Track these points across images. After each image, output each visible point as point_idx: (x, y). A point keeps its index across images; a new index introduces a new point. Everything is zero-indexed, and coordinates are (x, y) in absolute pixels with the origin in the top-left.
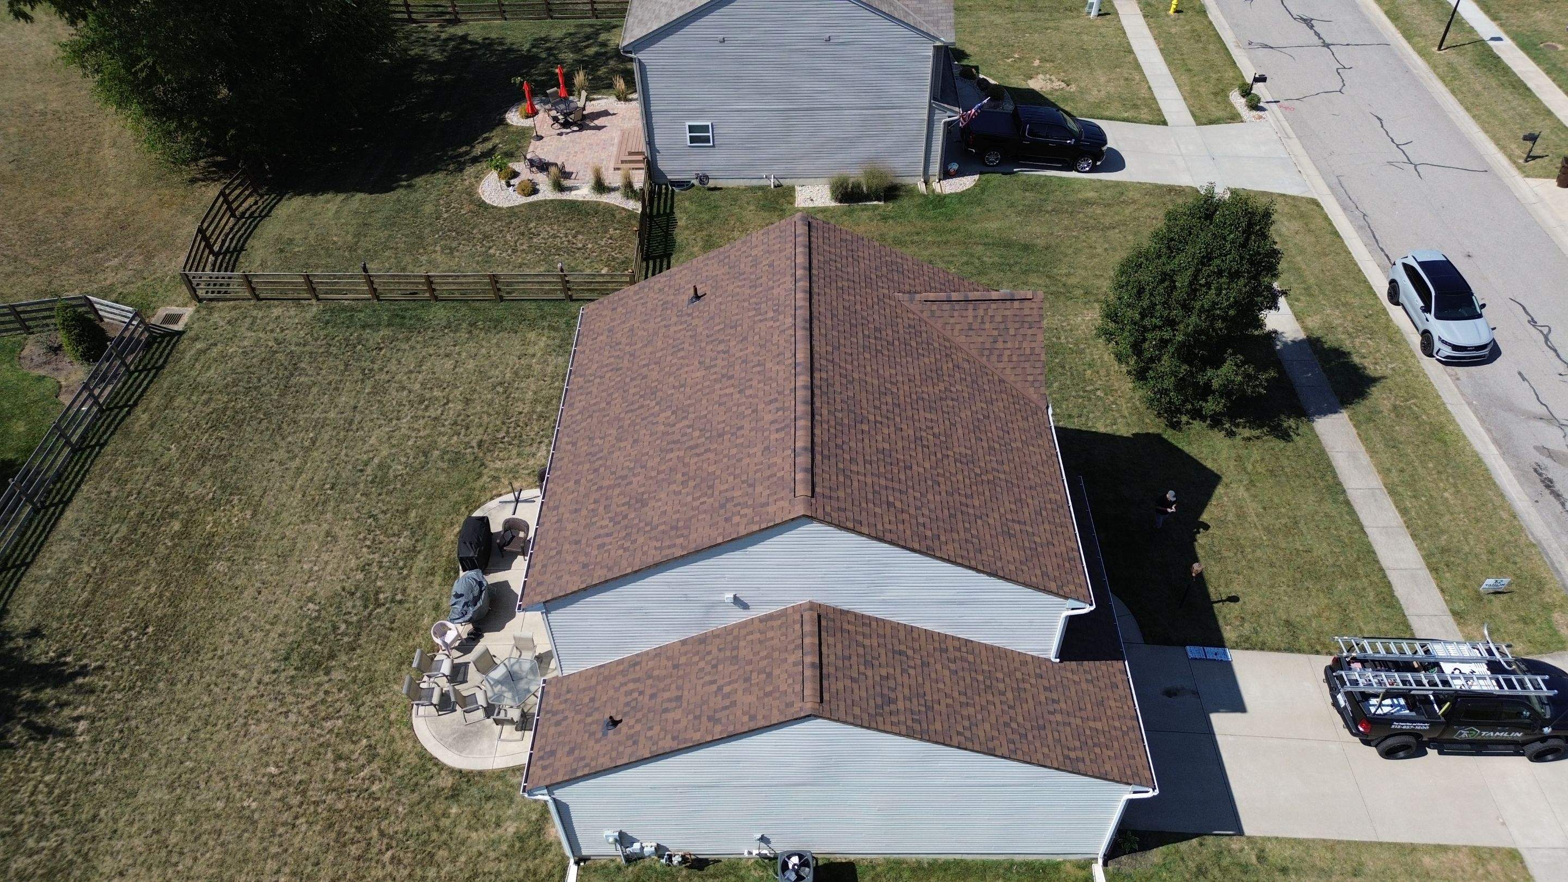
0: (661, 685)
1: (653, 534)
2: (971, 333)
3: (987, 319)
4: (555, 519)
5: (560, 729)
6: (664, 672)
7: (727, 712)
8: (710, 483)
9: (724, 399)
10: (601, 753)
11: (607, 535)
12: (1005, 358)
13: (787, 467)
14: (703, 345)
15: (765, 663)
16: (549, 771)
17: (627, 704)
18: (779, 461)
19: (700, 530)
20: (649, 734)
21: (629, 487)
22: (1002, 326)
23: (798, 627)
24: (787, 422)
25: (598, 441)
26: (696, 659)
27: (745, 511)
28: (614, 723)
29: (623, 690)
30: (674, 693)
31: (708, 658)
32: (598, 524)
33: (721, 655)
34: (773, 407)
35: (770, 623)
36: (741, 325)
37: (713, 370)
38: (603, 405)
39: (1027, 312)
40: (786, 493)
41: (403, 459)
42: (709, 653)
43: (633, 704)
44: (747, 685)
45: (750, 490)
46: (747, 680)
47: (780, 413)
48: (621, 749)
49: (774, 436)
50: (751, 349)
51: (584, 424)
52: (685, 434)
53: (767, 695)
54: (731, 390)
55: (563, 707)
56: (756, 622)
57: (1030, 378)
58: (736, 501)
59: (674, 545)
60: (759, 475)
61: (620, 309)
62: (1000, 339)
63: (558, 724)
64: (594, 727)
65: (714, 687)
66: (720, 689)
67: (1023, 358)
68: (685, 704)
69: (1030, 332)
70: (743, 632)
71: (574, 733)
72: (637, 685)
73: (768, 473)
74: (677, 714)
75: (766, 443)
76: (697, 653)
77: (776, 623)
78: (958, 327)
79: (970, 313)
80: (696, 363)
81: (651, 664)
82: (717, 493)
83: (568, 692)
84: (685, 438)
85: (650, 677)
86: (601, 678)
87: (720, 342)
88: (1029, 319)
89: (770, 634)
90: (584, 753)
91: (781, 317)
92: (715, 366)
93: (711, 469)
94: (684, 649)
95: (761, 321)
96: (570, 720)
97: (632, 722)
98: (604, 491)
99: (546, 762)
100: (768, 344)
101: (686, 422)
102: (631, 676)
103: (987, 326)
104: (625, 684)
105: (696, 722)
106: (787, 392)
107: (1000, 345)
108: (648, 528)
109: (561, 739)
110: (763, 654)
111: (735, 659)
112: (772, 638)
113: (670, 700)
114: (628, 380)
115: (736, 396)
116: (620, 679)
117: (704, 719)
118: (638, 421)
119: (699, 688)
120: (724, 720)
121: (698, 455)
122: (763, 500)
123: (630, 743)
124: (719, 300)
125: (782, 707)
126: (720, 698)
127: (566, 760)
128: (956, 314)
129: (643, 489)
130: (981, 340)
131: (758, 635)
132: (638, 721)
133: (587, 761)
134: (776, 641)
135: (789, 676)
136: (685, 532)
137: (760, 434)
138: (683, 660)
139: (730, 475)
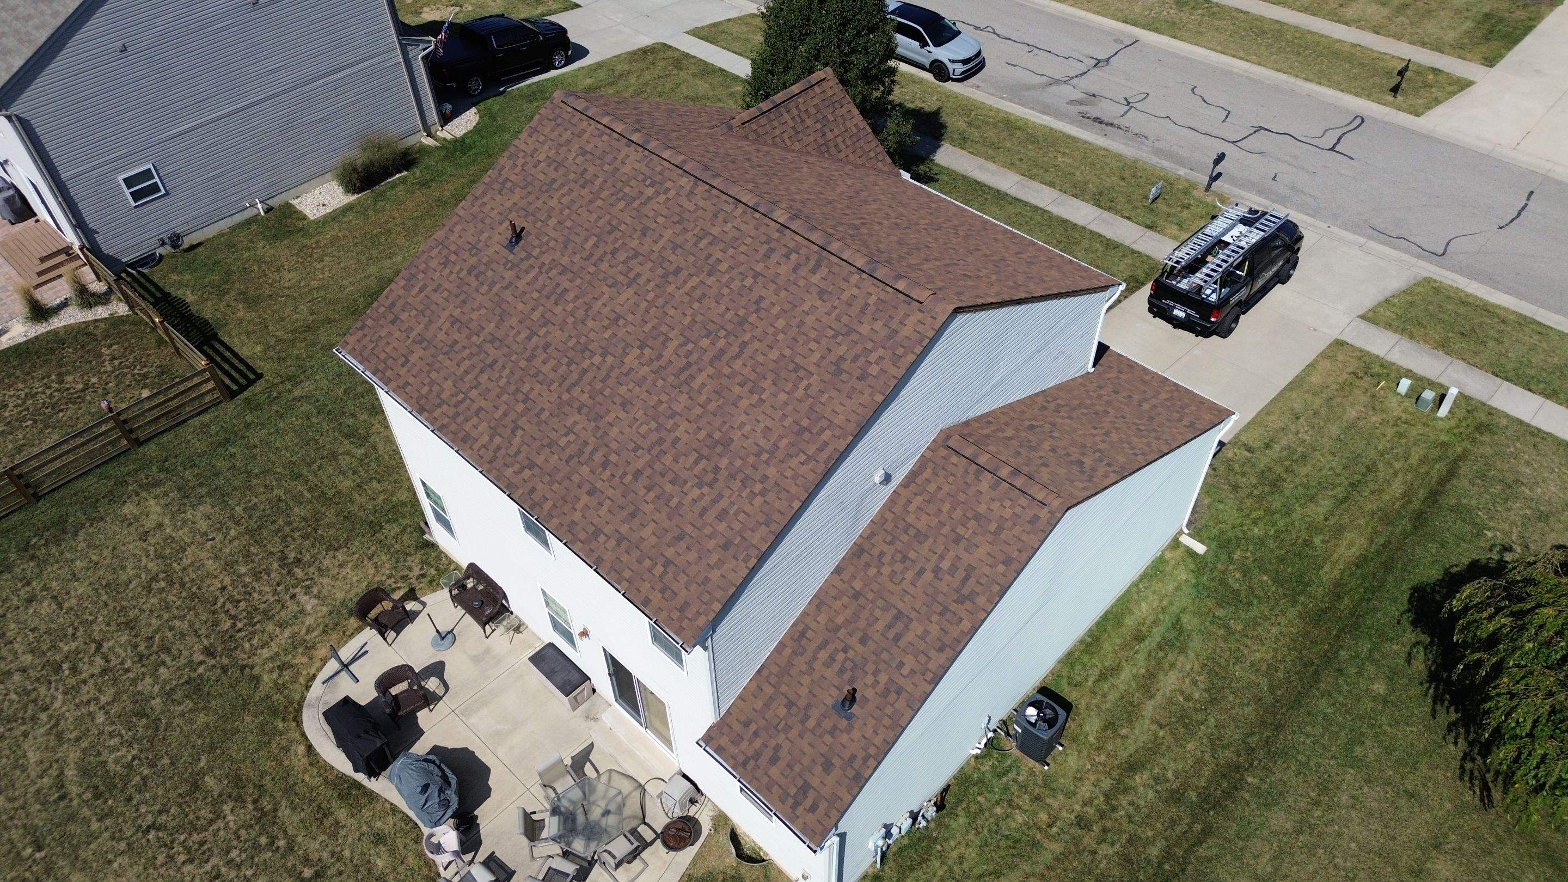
0: (862, 623)
1: (780, 454)
2: (800, 136)
3: (804, 116)
4: (613, 542)
5: (782, 764)
6: (849, 612)
7: (972, 581)
8: (791, 366)
9: (698, 293)
10: (869, 733)
11: (714, 502)
12: (842, 146)
13: (872, 289)
14: (592, 269)
15: (958, 513)
16: (823, 805)
17: (841, 672)
18: (855, 291)
19: (839, 409)
20: (905, 671)
21: (680, 445)
22: (820, 116)
23: (955, 459)
24: (814, 258)
25: (563, 441)
26: (872, 571)
27: (873, 357)
28: (851, 698)
29: (818, 665)
30: (885, 619)
31: (886, 559)
32: (687, 501)
33: (899, 545)
34: (776, 257)
35: (919, 480)
36: (621, 222)
37: (641, 281)
38: (520, 407)
39: (830, 93)
40: (903, 309)
41: (114, 742)
42: (882, 554)
43: (849, 665)
44: (964, 543)
45: (854, 337)
46: (958, 540)
47: (794, 256)
48: (889, 710)
49: (815, 279)
50: (668, 234)
51: (517, 441)
52: (690, 353)
53: (996, 533)
54: (694, 281)
55: (757, 744)
56: (902, 491)
57: (872, 154)
58: (849, 356)
59: (826, 444)
60: (845, 319)
61: (404, 316)
62: (826, 130)
63: (774, 760)
64: (827, 724)
65: (928, 575)
66: (937, 571)
67: (854, 139)
68: (913, 615)
69: (844, 110)
70: (898, 509)
71: (808, 750)
72: (831, 648)
73: (854, 311)
74: (917, 628)
75: (814, 290)
76: (868, 565)
77: (928, 473)
78: (785, 136)
79: (786, 117)
80: (605, 289)
81: (822, 618)
82: (813, 369)
83: (747, 724)
84: (695, 357)
85: (838, 628)
86: (773, 680)
87: (614, 252)
88: (835, 98)
89: (932, 488)
90: (846, 755)
91: (669, 184)
92: (639, 275)
93: (774, 355)
94: (846, 576)
95: (645, 204)
96: (786, 745)
97: (870, 679)
98: (648, 472)
99: (808, 803)
100: (686, 215)
101: (672, 346)
102: (812, 647)
103: (809, 122)
104: (814, 658)
105: (948, 616)
106: (776, 235)
107: (830, 135)
108: (765, 456)
109: (797, 768)
110: (946, 507)
111: (920, 537)
112: (940, 488)
113: (889, 627)
114: (523, 364)
115: (711, 281)
116: (800, 663)
117: (953, 606)
118: (599, 386)
119: (911, 590)
120: (978, 589)
121: (738, 356)
122: (884, 332)
123: (893, 696)
124: (553, 222)
125: (1028, 527)
126: (947, 578)
127: (830, 779)
128: (775, 123)
129: (702, 435)
130: (811, 139)
131: (920, 498)
132: (876, 673)
133: (861, 755)
134: (946, 488)
135: (1001, 500)
136: (824, 423)
137: (792, 288)
138: (857, 585)
139: (806, 343)
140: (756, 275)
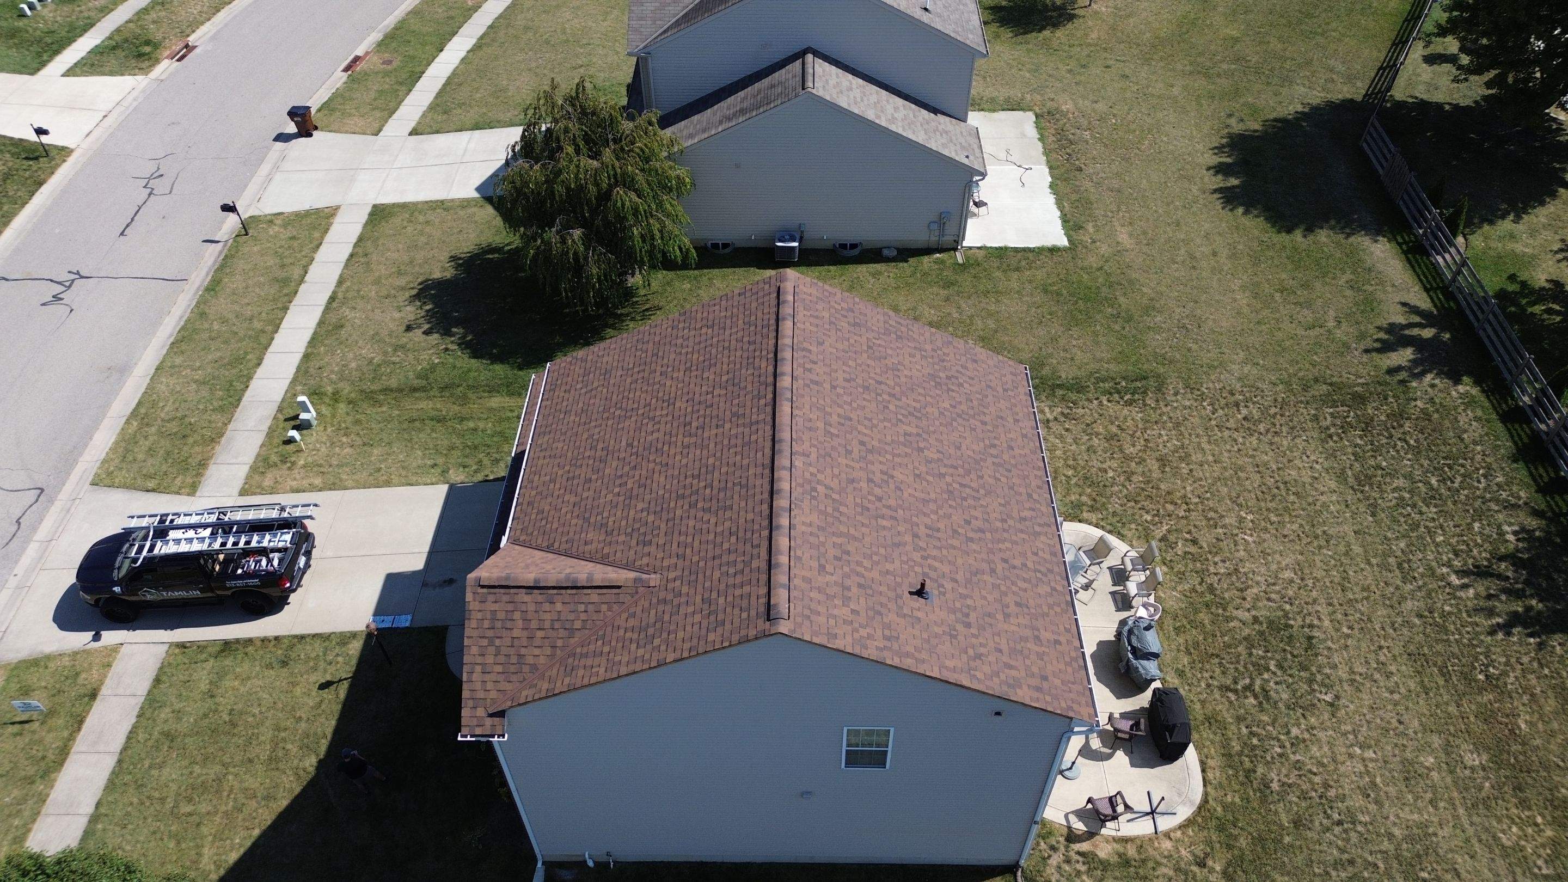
13: (800, 315)
18: (808, 324)
21: (953, 404)
24: (801, 354)
32: (973, 389)
34: (815, 378)
36: (855, 504)
45: (833, 319)
47: (807, 366)
49: (814, 349)
50: (841, 461)
52: (904, 416)
54: (861, 428)
58: (845, 320)
60: (827, 327)
75: (821, 348)
106: (800, 381)
140: (834, 387)
